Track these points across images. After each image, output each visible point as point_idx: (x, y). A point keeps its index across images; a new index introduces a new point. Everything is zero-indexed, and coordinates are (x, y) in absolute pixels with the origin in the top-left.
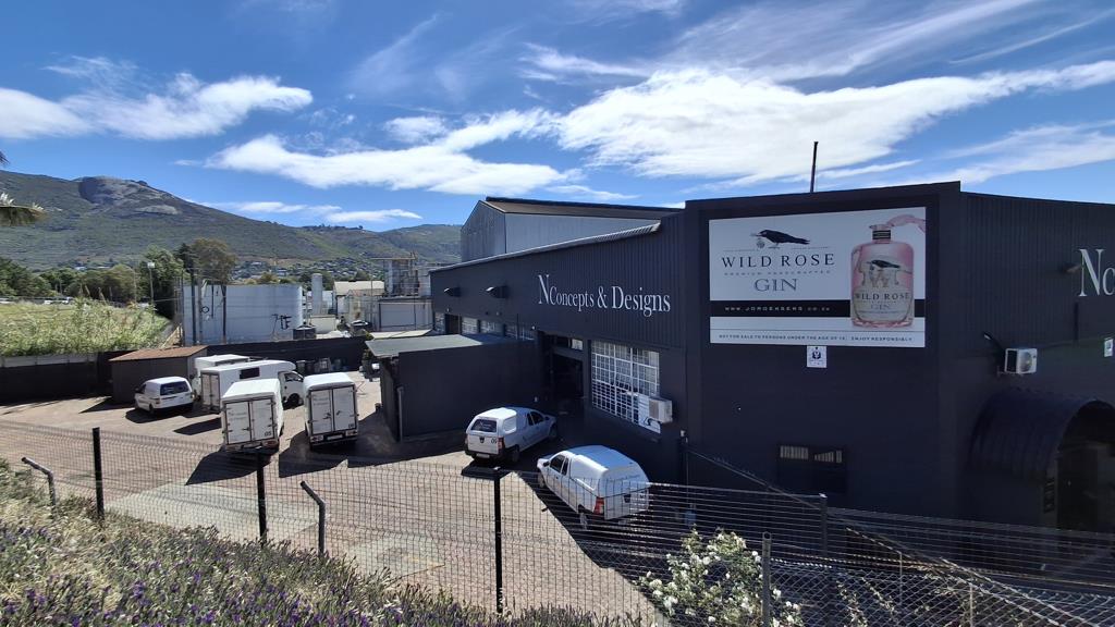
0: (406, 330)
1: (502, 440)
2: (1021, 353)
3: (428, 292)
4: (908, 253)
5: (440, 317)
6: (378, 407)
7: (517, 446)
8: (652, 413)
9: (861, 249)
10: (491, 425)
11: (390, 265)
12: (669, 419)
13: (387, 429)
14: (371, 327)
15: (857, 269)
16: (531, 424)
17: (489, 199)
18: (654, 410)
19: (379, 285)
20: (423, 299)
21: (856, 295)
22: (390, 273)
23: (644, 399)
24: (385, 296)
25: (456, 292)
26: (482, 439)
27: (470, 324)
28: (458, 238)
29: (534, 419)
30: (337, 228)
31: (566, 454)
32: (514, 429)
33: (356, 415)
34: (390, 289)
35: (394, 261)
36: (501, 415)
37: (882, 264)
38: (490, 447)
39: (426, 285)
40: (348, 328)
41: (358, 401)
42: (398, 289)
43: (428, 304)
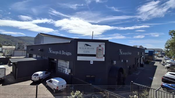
0: (20, 57)
1: (39, 78)
2: (114, 61)
3: (26, 49)
4: (103, 48)
5: (28, 54)
6: (11, 72)
7: (42, 79)
8: (67, 71)
9: (97, 48)
10: (37, 75)
11: (17, 44)
12: (70, 72)
13: (13, 77)
14: (11, 56)
15: (97, 50)
16: (46, 74)
17: (41, 33)
18: (68, 71)
19: (14, 47)
20: (25, 50)
21: (97, 54)
22: (17, 45)
23: (66, 69)
24: (15, 49)
25: (32, 50)
26: (35, 78)
27: (34, 56)
28: (33, 40)
29: (46, 73)
30: (4, 35)
31: (52, 79)
32: (42, 75)
33: (5, 74)
34: (17, 48)
35: (18, 43)
36: (40, 73)
37: (100, 50)
38: (37, 79)
39: (25, 48)
40: (5, 56)
41: (6, 71)
42: (19, 48)
43: (26, 52)
